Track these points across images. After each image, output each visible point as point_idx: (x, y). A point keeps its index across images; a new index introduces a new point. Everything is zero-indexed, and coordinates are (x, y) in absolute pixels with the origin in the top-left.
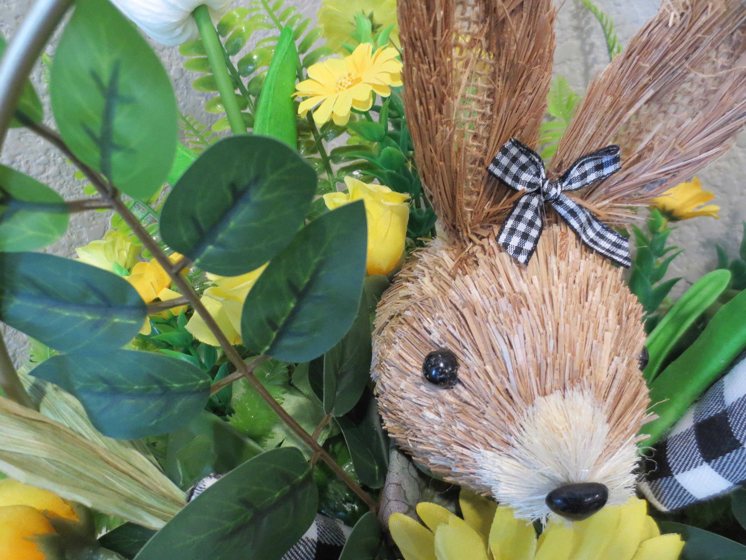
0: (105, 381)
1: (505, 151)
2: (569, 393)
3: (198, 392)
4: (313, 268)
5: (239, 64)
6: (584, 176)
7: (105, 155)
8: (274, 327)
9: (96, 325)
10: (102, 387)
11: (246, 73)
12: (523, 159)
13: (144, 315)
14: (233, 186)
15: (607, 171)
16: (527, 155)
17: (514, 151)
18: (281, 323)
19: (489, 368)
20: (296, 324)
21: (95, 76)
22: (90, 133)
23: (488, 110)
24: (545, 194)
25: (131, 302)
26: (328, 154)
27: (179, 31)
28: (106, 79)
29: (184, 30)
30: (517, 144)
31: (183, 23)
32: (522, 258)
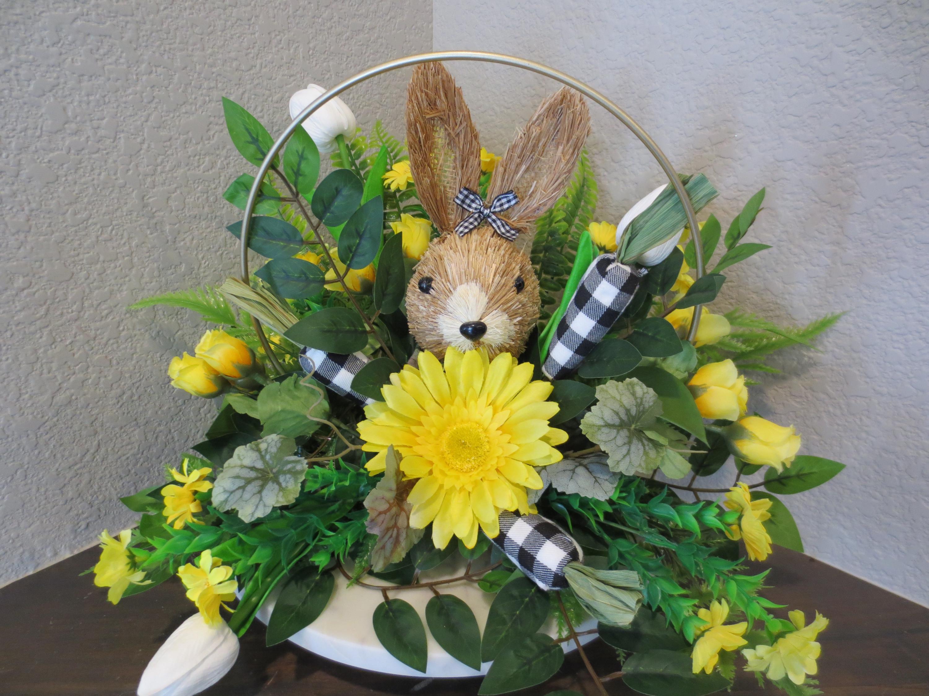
0: (284, 272)
1: (461, 192)
2: (470, 283)
3: (319, 282)
4: (365, 225)
5: (360, 165)
6: (501, 205)
7: (297, 178)
8: (351, 252)
9: (284, 247)
10: (283, 274)
11: (363, 169)
12: (472, 197)
13: (302, 244)
14: (336, 189)
15: (513, 202)
16: (473, 195)
17: (466, 192)
18: (353, 249)
19: (443, 280)
20: (360, 250)
21: (297, 152)
22: (293, 170)
23: (454, 175)
24: (482, 213)
25: (298, 239)
26: (402, 209)
27: (329, 146)
28: (300, 153)
29: (331, 146)
30: (466, 189)
31: (331, 143)
32: (462, 234)
